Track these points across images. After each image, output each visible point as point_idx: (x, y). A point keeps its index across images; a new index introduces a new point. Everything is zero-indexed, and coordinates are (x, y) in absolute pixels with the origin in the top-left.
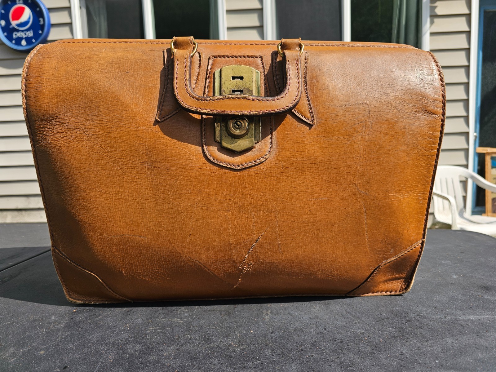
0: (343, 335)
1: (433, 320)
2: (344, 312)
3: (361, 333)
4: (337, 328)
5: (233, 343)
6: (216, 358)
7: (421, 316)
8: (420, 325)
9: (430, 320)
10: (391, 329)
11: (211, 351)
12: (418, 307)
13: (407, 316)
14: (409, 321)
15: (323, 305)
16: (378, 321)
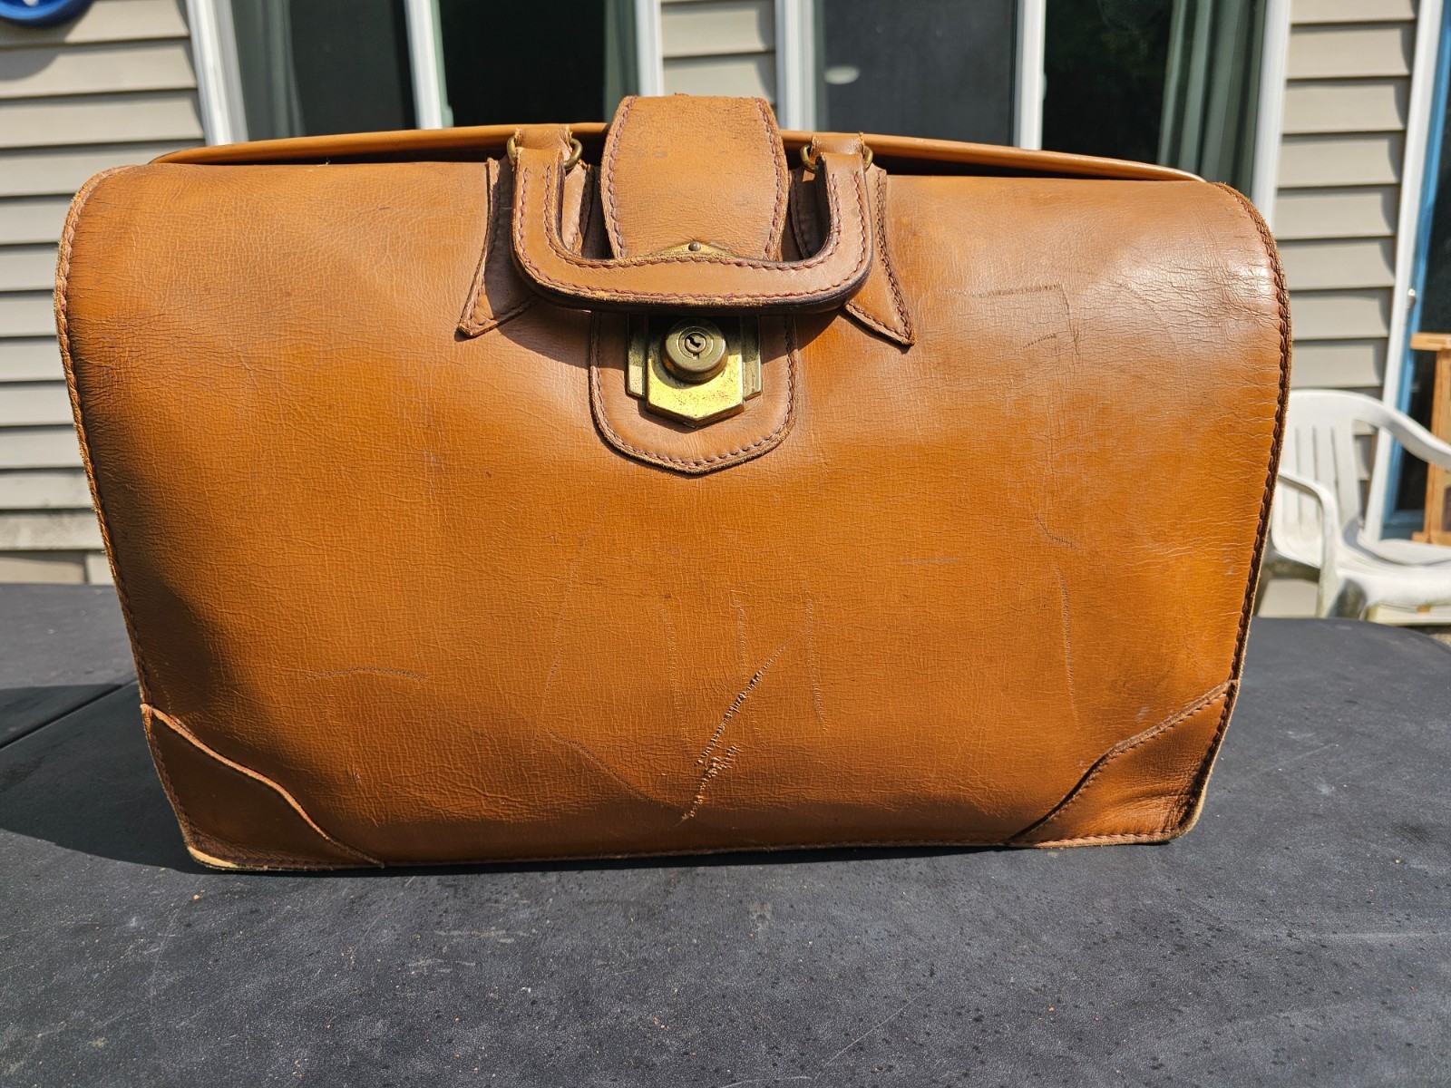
0: (985, 996)
1: (1254, 947)
2: (989, 914)
3: (1036, 990)
4: (968, 971)
5: (660, 1019)
6: (606, 1070)
7: (1219, 930)
8: (1212, 964)
9: (1246, 947)
10: (1126, 975)
11: (593, 1046)
12: (1210, 897)
13: (1178, 930)
14: (1183, 948)
15: (929, 887)
16: (1089, 948)
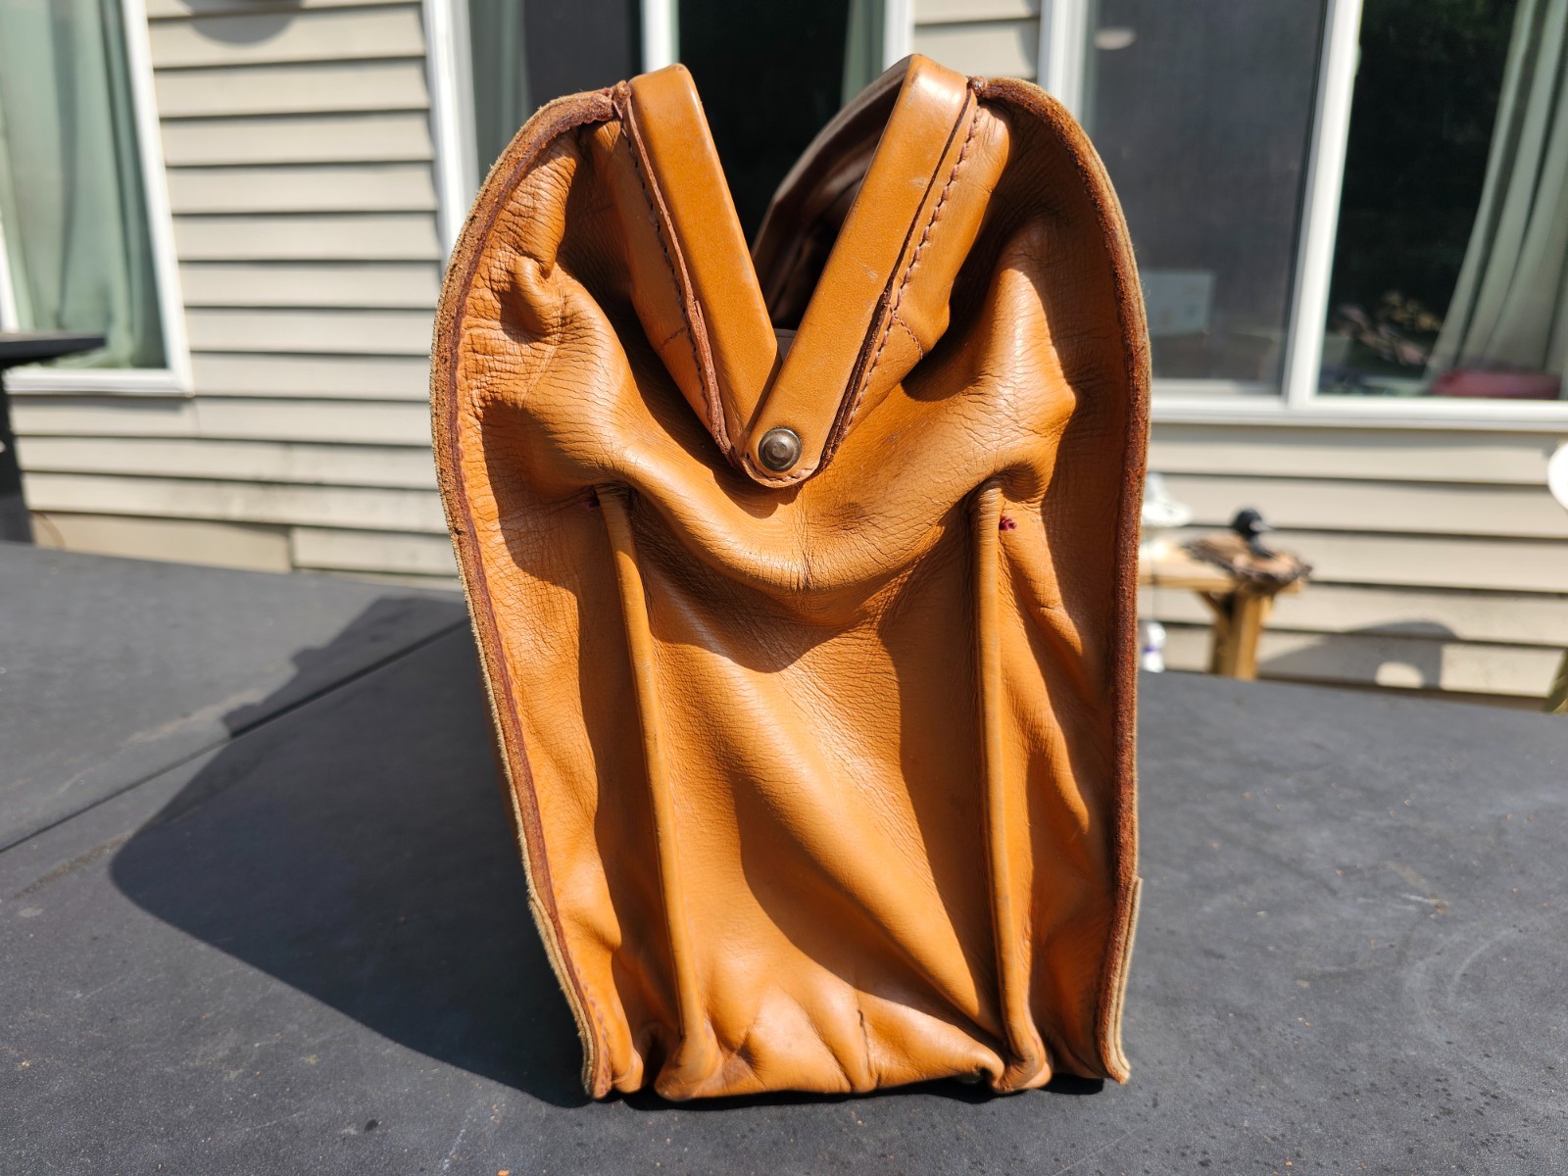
0: (1214, 1137)
1: (1535, 1122)
2: (1224, 1044)
3: (1274, 1139)
4: (1196, 1107)
5: (857, 1113)
6: (800, 1161)
7: (1494, 1097)
8: (1482, 1135)
9: (1525, 1120)
10: (1378, 1135)
11: (787, 1133)
12: (1488, 1056)
13: (1444, 1090)
14: (1449, 1112)
15: (1158, 1005)
16: (1338, 1098)
